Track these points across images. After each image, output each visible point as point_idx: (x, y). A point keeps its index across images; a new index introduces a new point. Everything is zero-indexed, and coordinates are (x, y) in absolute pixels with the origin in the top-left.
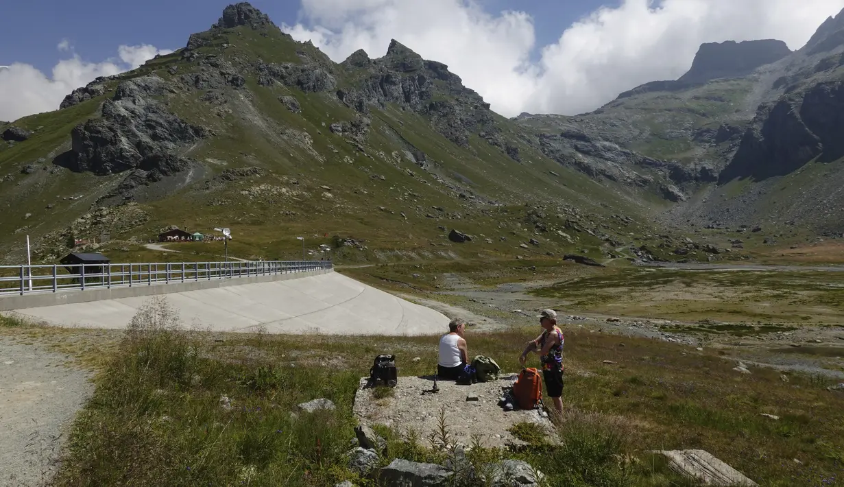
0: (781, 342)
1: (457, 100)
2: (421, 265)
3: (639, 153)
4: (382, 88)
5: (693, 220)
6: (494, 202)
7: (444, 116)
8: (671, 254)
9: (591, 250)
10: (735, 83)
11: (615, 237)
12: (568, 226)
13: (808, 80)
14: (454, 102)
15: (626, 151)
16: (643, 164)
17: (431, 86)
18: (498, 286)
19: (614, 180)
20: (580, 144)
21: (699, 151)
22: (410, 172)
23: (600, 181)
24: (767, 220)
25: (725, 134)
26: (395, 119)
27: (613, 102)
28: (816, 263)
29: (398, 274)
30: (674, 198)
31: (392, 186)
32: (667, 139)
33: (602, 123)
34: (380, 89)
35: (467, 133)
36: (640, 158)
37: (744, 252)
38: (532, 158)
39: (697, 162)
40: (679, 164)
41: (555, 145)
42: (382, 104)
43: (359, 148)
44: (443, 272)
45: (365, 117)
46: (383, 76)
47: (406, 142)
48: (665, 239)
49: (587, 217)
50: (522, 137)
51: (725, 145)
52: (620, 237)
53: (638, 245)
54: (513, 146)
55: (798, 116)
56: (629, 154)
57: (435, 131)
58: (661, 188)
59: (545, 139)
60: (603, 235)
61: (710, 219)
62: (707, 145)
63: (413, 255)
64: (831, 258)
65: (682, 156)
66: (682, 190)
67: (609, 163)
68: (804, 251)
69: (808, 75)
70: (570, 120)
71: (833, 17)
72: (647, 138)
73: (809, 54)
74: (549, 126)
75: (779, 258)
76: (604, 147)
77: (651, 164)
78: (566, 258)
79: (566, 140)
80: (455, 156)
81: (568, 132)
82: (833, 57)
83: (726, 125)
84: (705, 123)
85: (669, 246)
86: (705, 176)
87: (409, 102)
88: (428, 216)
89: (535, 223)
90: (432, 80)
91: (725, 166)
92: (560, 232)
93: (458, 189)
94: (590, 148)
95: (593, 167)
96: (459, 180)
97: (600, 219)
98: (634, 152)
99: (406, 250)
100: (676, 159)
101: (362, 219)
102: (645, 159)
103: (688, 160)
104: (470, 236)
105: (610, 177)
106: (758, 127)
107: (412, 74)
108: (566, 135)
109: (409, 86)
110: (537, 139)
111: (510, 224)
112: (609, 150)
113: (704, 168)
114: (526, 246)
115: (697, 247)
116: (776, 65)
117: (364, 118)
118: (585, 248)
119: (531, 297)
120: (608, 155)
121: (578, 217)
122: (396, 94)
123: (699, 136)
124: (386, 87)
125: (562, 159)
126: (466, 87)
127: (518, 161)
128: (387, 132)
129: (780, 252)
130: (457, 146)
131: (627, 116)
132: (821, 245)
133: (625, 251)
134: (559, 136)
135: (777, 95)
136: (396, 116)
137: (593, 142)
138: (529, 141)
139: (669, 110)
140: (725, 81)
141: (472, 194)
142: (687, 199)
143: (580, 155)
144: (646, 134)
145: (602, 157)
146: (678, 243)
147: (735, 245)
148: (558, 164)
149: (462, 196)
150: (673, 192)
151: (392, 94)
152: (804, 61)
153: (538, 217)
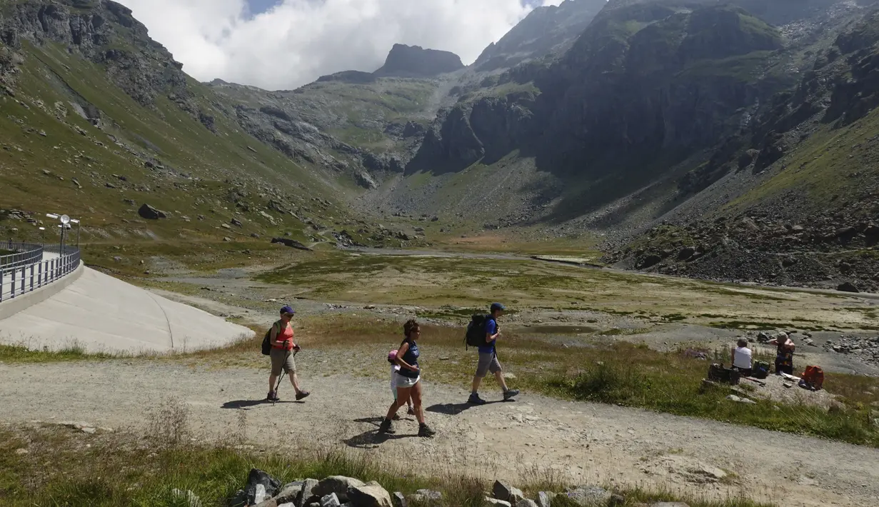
0: (516, 323)
1: (142, 52)
2: (121, 246)
3: (337, 138)
4: (41, 20)
5: (383, 206)
6: (187, 174)
7: (125, 68)
8: (369, 239)
9: (295, 233)
10: (420, 84)
11: (317, 221)
12: (271, 207)
13: (476, 93)
14: (138, 55)
15: (325, 134)
16: (339, 149)
17: (109, 30)
18: (217, 271)
19: (312, 162)
20: (280, 121)
21: (389, 143)
22: (81, 130)
23: (298, 161)
24: (442, 211)
25: (411, 130)
26: (59, 62)
27: (313, 83)
28: (484, 251)
29: (94, 257)
30: (366, 185)
31: (58, 145)
32: (362, 128)
33: (301, 104)
34: (38, 22)
35: (153, 92)
36: (337, 142)
37: (428, 239)
38: (229, 132)
39: (387, 153)
40: (372, 153)
41: (254, 120)
42: (40, 40)
43: (7, 91)
44: (150, 255)
45: (16, 52)
46: (43, 7)
47: (74, 92)
48: (362, 225)
49: (288, 198)
50: (217, 105)
51: (411, 140)
52: (321, 221)
53: (339, 230)
54: (208, 115)
55: (468, 122)
56: (327, 137)
57: (112, 85)
58: (355, 174)
59: (243, 112)
60: (305, 218)
61: (398, 207)
62: (396, 138)
63: (103, 233)
64: (493, 247)
65: (375, 145)
66: (373, 178)
67: (308, 145)
68: (472, 240)
69: (476, 89)
70: (269, 95)
71: (495, 44)
72: (344, 125)
73: (477, 71)
74: (247, 98)
75: (454, 246)
76: (304, 128)
77: (348, 150)
78: (274, 241)
79: (265, 115)
80: (138, 117)
81: (268, 108)
82: (494, 77)
83: (413, 122)
84: (395, 117)
85: (367, 232)
86: (393, 167)
87: (79, 44)
88: (108, 186)
89: (236, 201)
90: (112, 24)
91: (411, 160)
92: (263, 212)
93: (143, 156)
94: (290, 127)
95: (292, 147)
96: (145, 146)
97: (301, 202)
98: (332, 137)
99: (94, 227)
100: (369, 147)
101: (19, 184)
102: (341, 145)
103: (379, 150)
104: (164, 212)
105: (308, 159)
106: (437, 129)
107: (85, 12)
108: (266, 110)
109: (80, 24)
110: (234, 111)
111: (209, 201)
112: (308, 131)
113: (393, 159)
114: (228, 226)
115: (391, 234)
116: (452, 75)
117: (15, 54)
118: (289, 230)
119: (260, 283)
120: (307, 136)
121: (279, 197)
122: (60, 31)
123: (390, 128)
124: (48, 20)
125: (260, 135)
126: (153, 39)
127: (213, 131)
128: (47, 76)
129: (455, 240)
130: (140, 106)
131: (327, 101)
132: (484, 236)
133: (328, 235)
134: (258, 110)
135: (453, 102)
136: (62, 59)
137: (293, 122)
138: (225, 111)
139: (365, 101)
140: (413, 81)
141: (159, 163)
142: (378, 186)
143: (279, 133)
144: (343, 121)
145: (301, 138)
146: (373, 229)
147: (418, 232)
148: (256, 139)
149: (148, 165)
150: (365, 179)
151: (55, 31)
152: (472, 76)
153: (239, 195)
